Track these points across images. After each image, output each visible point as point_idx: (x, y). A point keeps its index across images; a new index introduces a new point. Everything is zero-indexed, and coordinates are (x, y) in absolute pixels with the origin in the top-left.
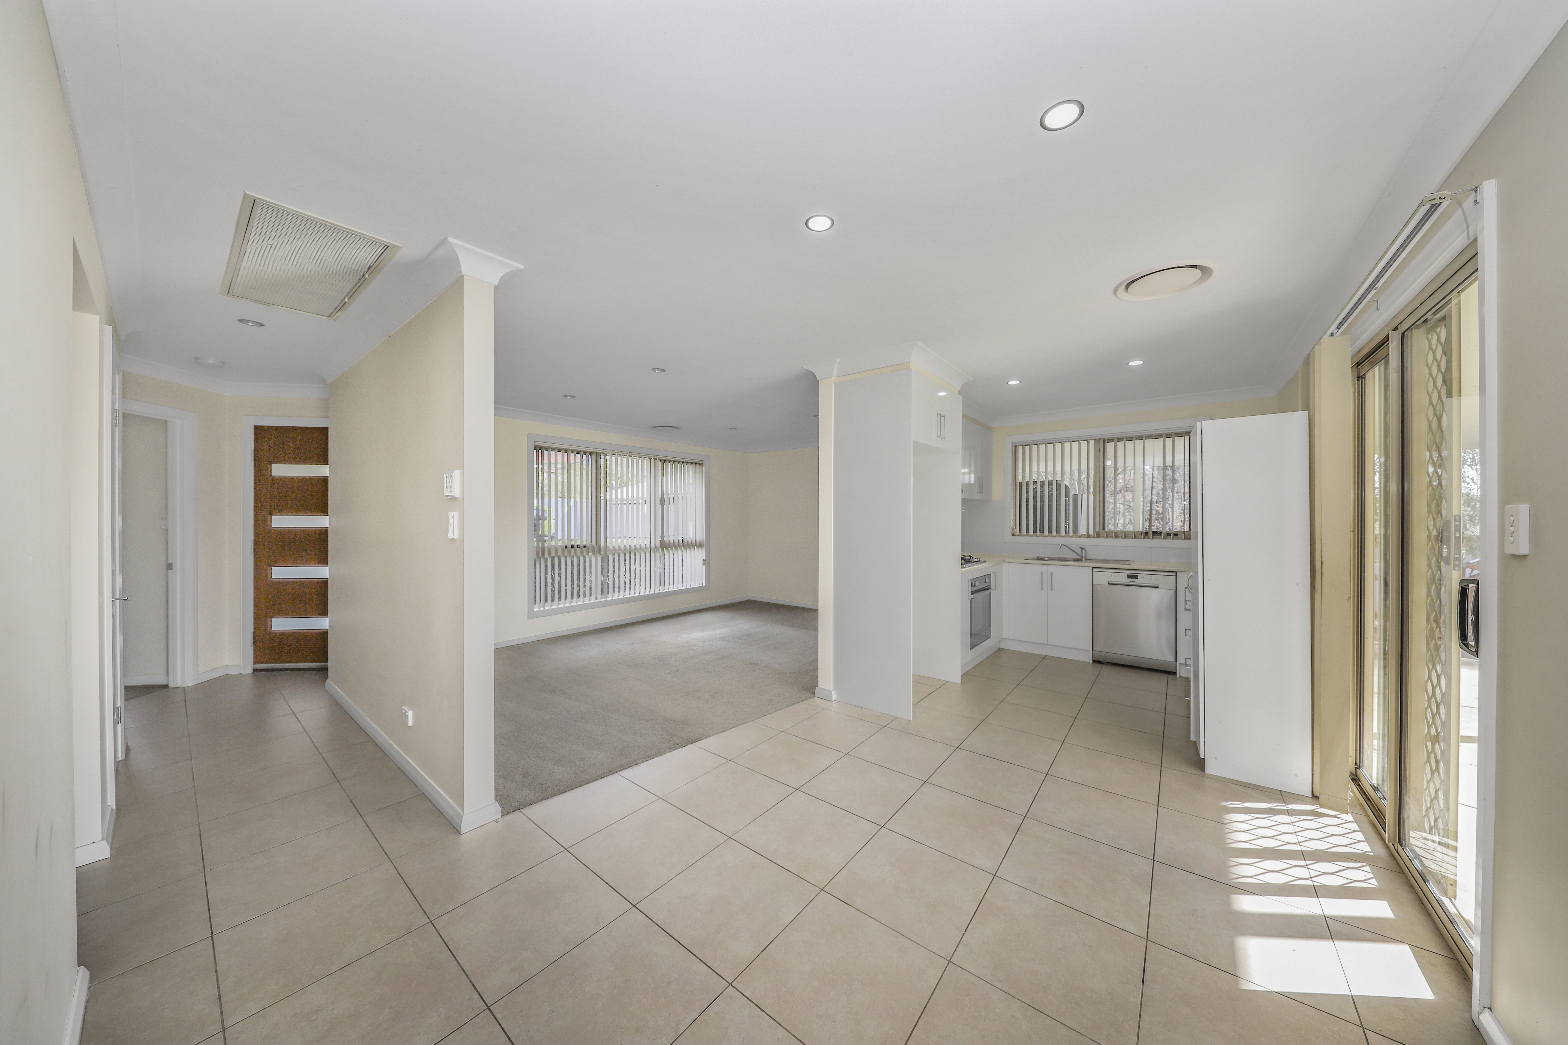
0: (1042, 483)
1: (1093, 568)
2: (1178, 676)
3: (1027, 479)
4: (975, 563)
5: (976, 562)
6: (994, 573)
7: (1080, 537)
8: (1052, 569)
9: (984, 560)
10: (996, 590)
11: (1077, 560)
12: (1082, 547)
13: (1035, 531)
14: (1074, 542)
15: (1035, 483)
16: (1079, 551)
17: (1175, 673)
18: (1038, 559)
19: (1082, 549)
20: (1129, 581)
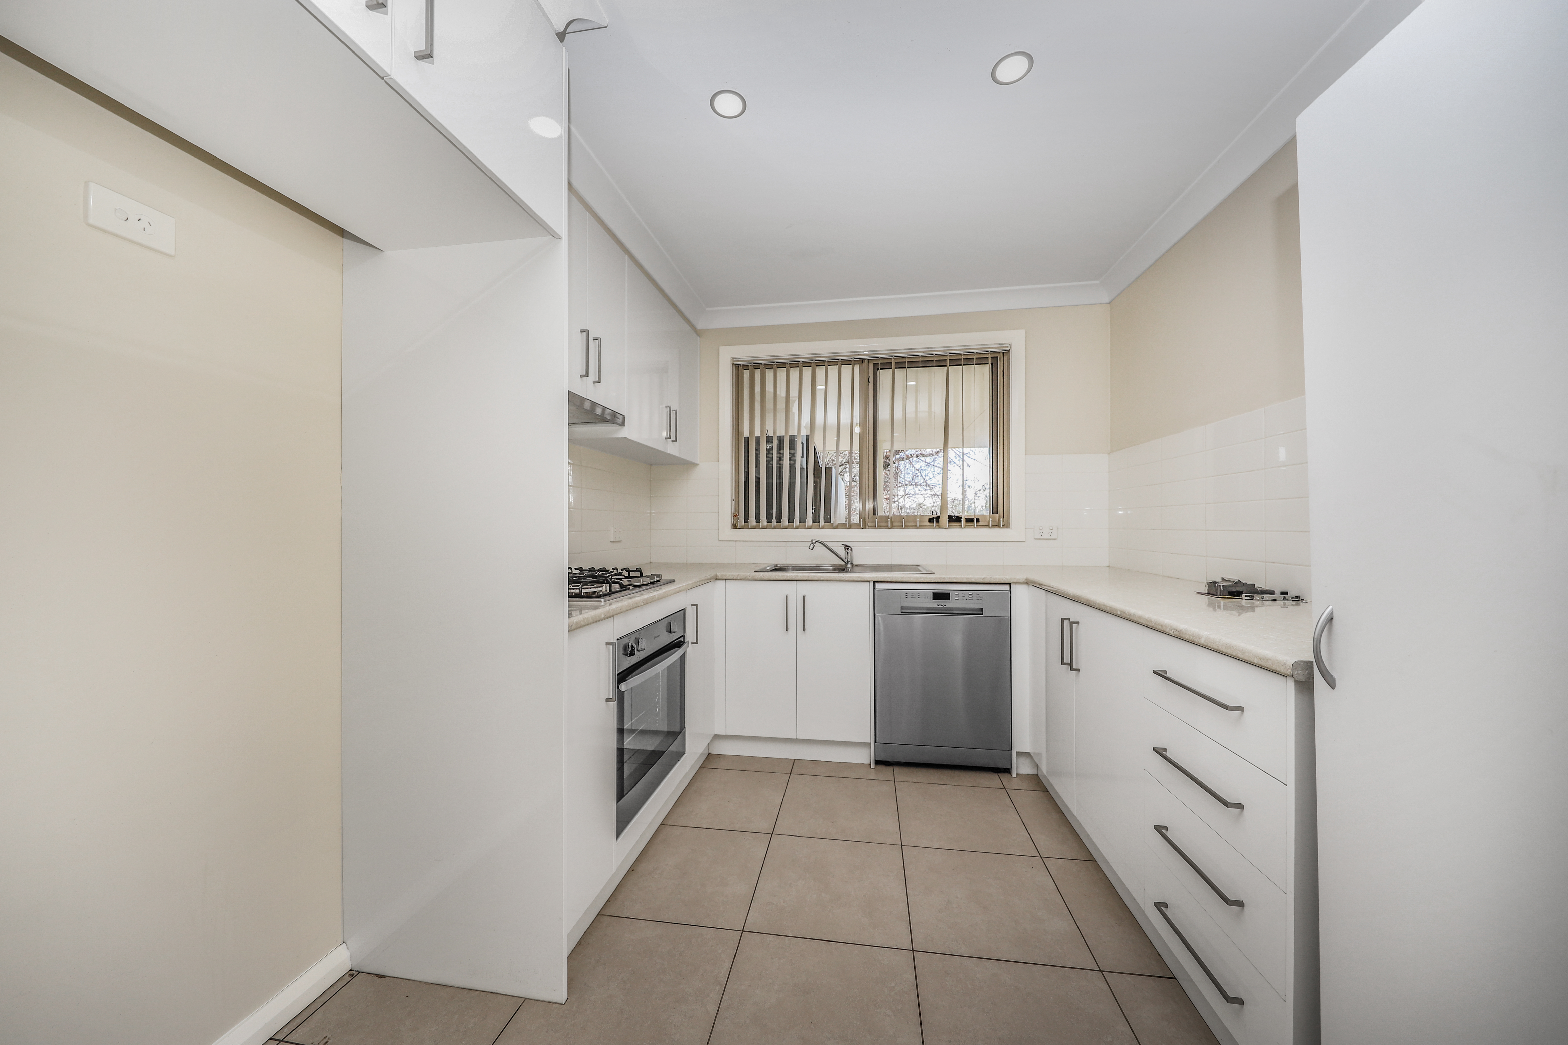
0: (781, 440)
1: (874, 582)
2: (1014, 775)
3: (758, 433)
4: (644, 587)
5: (647, 585)
6: (692, 605)
7: (836, 527)
8: (804, 588)
9: (671, 577)
10: (697, 643)
11: (842, 569)
12: (847, 544)
13: (769, 520)
14: (835, 536)
15: (769, 440)
16: (842, 552)
17: (1008, 771)
18: (778, 569)
19: (847, 547)
20: (935, 604)
